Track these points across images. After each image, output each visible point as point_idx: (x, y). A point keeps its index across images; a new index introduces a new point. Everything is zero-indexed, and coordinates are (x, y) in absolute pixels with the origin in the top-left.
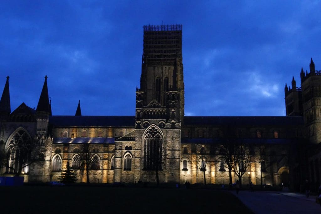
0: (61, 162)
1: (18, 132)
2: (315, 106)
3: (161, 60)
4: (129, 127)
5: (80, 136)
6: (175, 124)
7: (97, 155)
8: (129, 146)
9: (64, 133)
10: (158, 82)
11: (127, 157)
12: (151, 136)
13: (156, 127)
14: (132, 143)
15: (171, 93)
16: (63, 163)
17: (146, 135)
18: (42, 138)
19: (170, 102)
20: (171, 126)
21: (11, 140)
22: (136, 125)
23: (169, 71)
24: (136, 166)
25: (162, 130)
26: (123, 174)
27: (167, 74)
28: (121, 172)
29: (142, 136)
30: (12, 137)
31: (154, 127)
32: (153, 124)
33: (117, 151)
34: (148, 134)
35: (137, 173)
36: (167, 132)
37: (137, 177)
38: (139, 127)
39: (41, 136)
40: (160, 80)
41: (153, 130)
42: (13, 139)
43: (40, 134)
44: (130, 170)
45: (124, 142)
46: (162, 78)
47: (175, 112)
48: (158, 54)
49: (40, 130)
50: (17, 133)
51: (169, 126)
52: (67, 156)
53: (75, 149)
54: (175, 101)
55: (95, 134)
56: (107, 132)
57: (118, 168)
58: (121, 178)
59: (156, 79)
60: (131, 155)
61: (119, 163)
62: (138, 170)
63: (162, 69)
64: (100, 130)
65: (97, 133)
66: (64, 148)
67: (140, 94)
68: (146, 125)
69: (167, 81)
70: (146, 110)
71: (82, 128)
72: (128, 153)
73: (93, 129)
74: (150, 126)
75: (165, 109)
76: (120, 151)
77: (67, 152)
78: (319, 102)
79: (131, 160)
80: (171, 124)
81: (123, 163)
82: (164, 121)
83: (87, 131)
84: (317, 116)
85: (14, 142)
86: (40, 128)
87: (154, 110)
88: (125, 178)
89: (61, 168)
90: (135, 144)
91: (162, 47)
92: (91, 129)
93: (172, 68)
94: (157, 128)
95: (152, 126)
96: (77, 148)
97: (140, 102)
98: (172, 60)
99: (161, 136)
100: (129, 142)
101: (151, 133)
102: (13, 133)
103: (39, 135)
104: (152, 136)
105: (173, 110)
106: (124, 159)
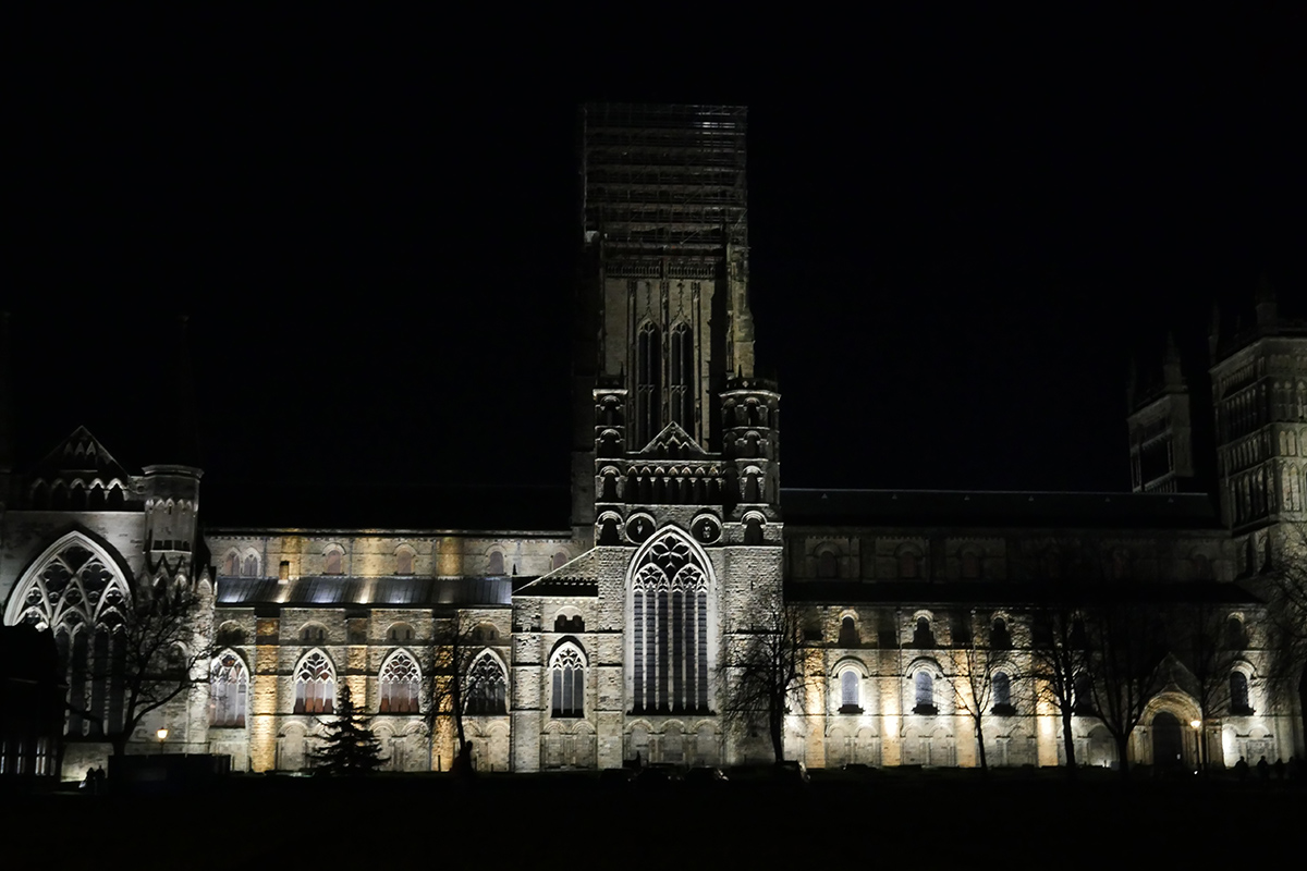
0: (247, 684)
1: (61, 555)
2: (1278, 458)
3: (660, 252)
4: (530, 533)
5: (317, 571)
6: (762, 526)
7: (408, 654)
8: (570, 618)
9: (245, 557)
10: (651, 345)
11: (565, 663)
12: (661, 574)
13: (683, 537)
14: (585, 603)
15: (741, 399)
16: (258, 690)
17: (642, 570)
18: (176, 583)
19: (741, 434)
20: (747, 532)
21: (30, 589)
22: (601, 527)
23: (696, 300)
24: (603, 699)
25: (706, 552)
26: (548, 733)
27: (687, 311)
28: (541, 724)
29: (624, 573)
30: (35, 579)
31: (674, 536)
32: (671, 527)
33: (523, 636)
34: (647, 566)
35: (611, 727)
36: (728, 560)
37: (608, 746)
38: (610, 537)
39: (173, 573)
40: (657, 336)
41: (670, 550)
42: (36, 585)
43: (167, 566)
44: (579, 714)
45: (549, 599)
46: (666, 328)
47: (759, 475)
48: (648, 227)
49: (168, 546)
50: (56, 560)
51: (740, 535)
52: (274, 658)
53: (307, 631)
54: (758, 430)
55: (383, 562)
56: (436, 554)
57: (530, 709)
58: (543, 747)
59: (639, 332)
60: (581, 655)
61: (534, 686)
62: (614, 716)
63: (665, 289)
64: (404, 545)
65: (389, 558)
66: (259, 625)
67: (614, 398)
68: (640, 529)
69: (686, 340)
70: (640, 468)
71: (322, 535)
72: (568, 645)
73: (374, 541)
74: (657, 533)
75: (719, 463)
76: (534, 638)
77: (273, 640)
78: (1292, 441)
79: (580, 674)
80: (745, 527)
81: (549, 688)
82: (714, 513)
83: (348, 549)
84: (1285, 497)
85: (44, 599)
86: (170, 538)
87: (674, 465)
88: (555, 748)
89: (247, 711)
90: (599, 610)
91: (665, 198)
92: (364, 541)
93: (709, 287)
94: (687, 540)
95: (667, 532)
96: (314, 622)
97: (615, 432)
98: (706, 253)
99: (703, 576)
100: (570, 598)
101: (662, 563)
102: (40, 558)
103: (163, 570)
104: (664, 576)
105: (751, 469)
106: (550, 671)
